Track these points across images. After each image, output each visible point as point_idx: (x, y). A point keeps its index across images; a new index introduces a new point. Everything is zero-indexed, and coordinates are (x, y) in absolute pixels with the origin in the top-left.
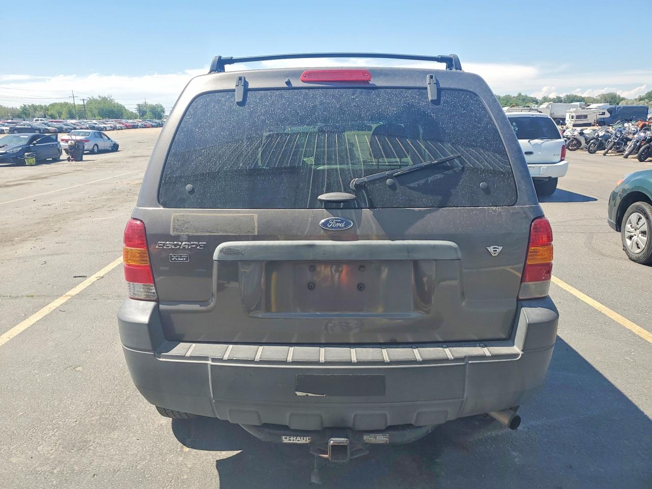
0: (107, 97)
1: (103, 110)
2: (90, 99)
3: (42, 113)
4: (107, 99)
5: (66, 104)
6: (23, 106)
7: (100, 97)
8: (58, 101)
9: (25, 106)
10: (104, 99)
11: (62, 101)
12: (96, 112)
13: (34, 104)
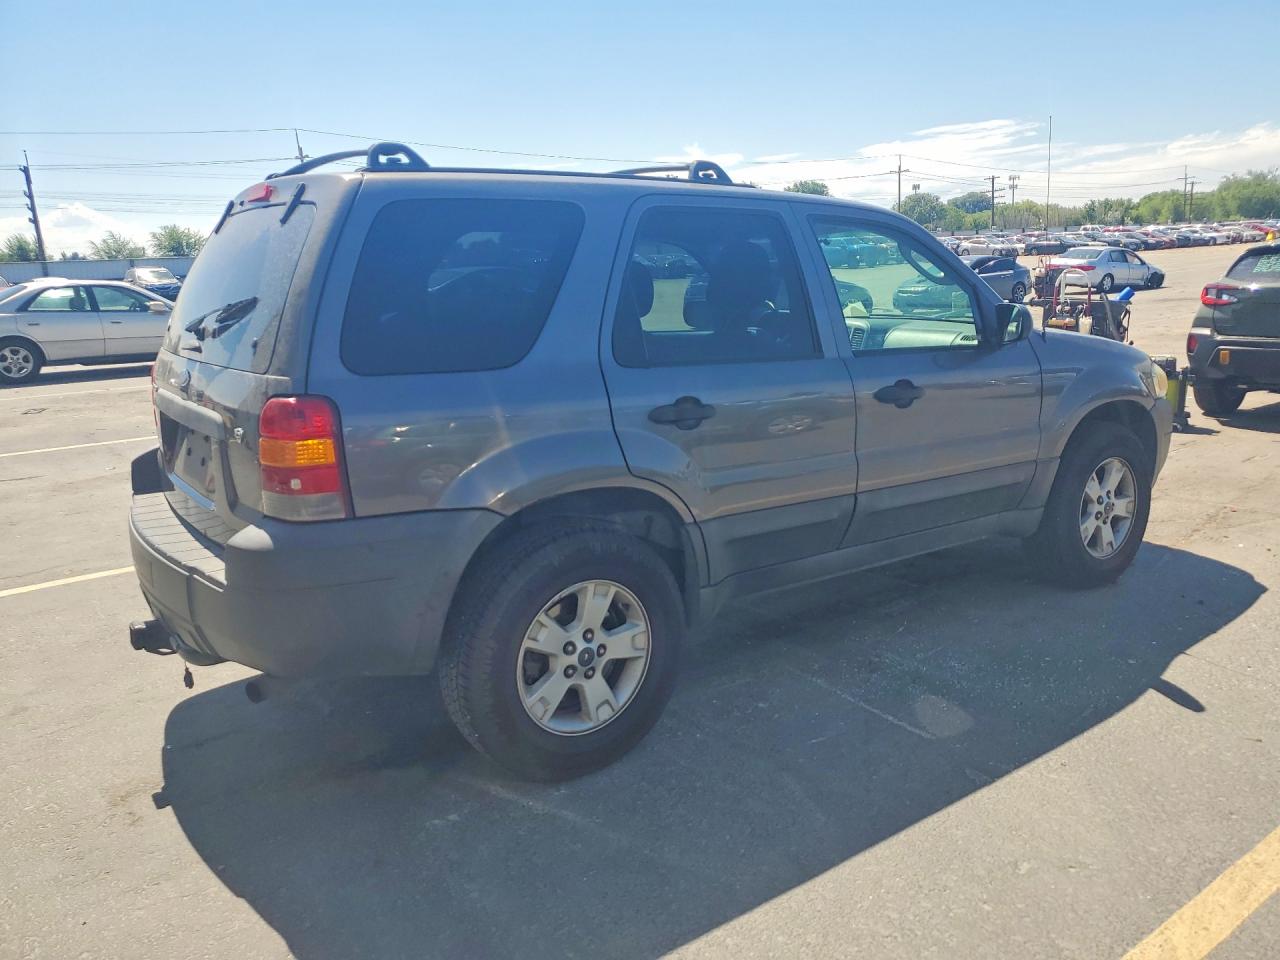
0: (1266, 171)
1: (1249, 200)
2: (1228, 179)
3: (1118, 215)
4: (1265, 177)
5: (1174, 193)
6: (1090, 202)
7: (1250, 173)
8: (1160, 189)
9: (1093, 203)
10: (1259, 179)
11: (1167, 188)
12: (1233, 205)
13: (1109, 198)
